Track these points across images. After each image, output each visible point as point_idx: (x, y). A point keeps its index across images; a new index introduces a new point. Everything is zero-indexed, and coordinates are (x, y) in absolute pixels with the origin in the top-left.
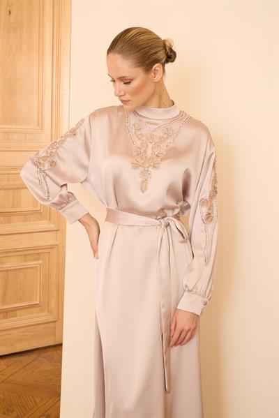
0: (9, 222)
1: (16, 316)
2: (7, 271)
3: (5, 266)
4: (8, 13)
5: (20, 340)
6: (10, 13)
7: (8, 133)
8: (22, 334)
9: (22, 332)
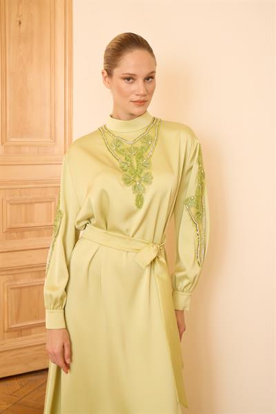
0: (22, 237)
1: (30, 334)
2: (21, 288)
3: (18, 283)
4: (18, 23)
5: (36, 359)
6: (20, 23)
7: (20, 146)
8: (38, 352)
9: (38, 350)
